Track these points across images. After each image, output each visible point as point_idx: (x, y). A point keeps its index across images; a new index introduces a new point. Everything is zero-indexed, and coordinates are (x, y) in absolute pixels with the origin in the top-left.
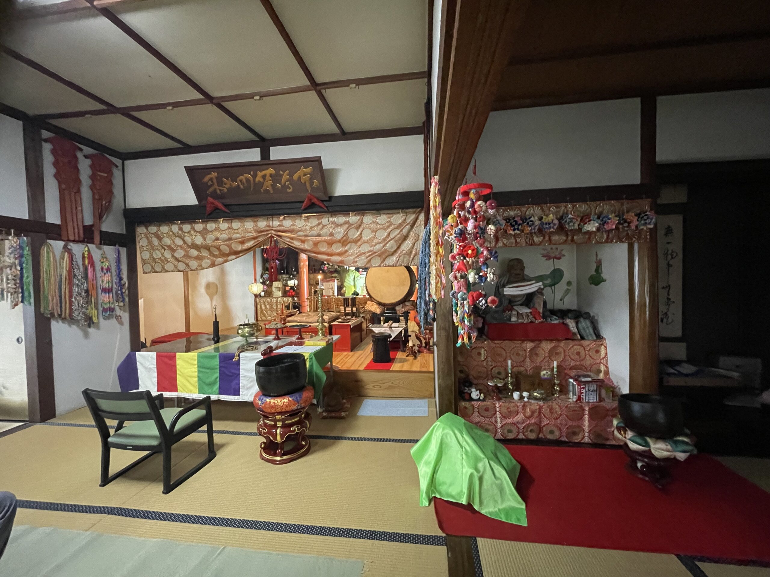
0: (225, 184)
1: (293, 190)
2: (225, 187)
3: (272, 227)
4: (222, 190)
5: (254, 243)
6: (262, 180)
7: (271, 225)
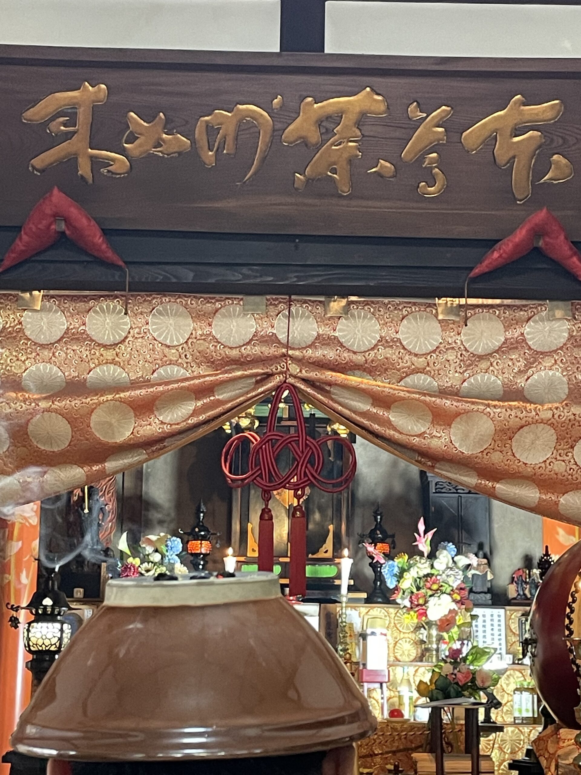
0: (132, 139)
1: (447, 190)
2: (123, 152)
3: (287, 346)
4: (106, 163)
5: (195, 413)
6: (314, 137)
7: (282, 337)
